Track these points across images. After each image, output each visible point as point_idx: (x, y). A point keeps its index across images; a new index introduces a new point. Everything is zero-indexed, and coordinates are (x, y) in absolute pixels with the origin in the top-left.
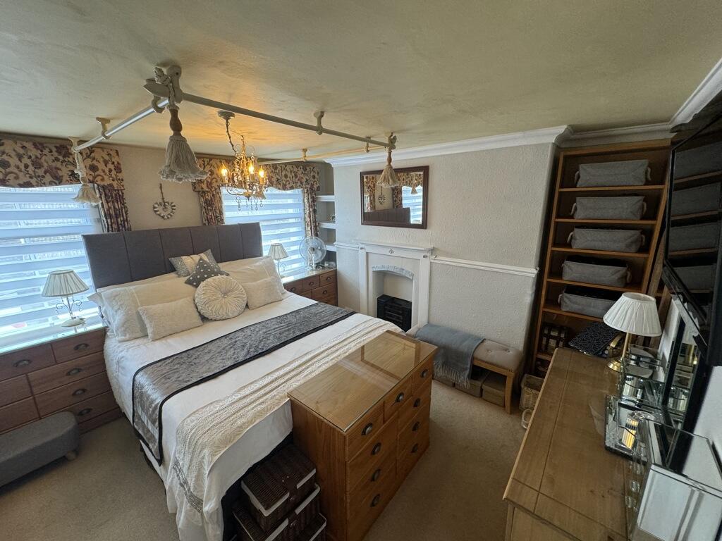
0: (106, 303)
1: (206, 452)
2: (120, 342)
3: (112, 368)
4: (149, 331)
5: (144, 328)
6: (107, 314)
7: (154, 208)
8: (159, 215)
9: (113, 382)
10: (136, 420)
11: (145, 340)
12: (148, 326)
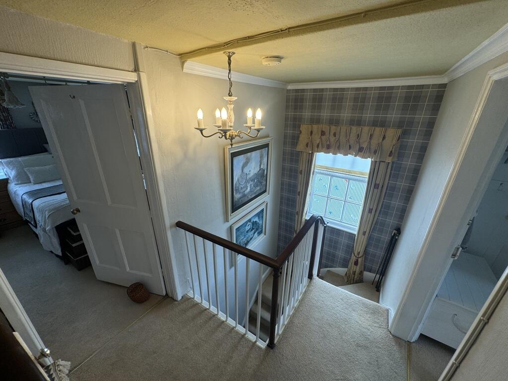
0: (5, 166)
1: (47, 212)
2: (15, 184)
3: (12, 196)
4: (32, 180)
5: (29, 179)
6: (7, 173)
7: (30, 116)
8: (34, 120)
9: (14, 203)
10: (26, 215)
11: (30, 184)
12: (30, 177)
